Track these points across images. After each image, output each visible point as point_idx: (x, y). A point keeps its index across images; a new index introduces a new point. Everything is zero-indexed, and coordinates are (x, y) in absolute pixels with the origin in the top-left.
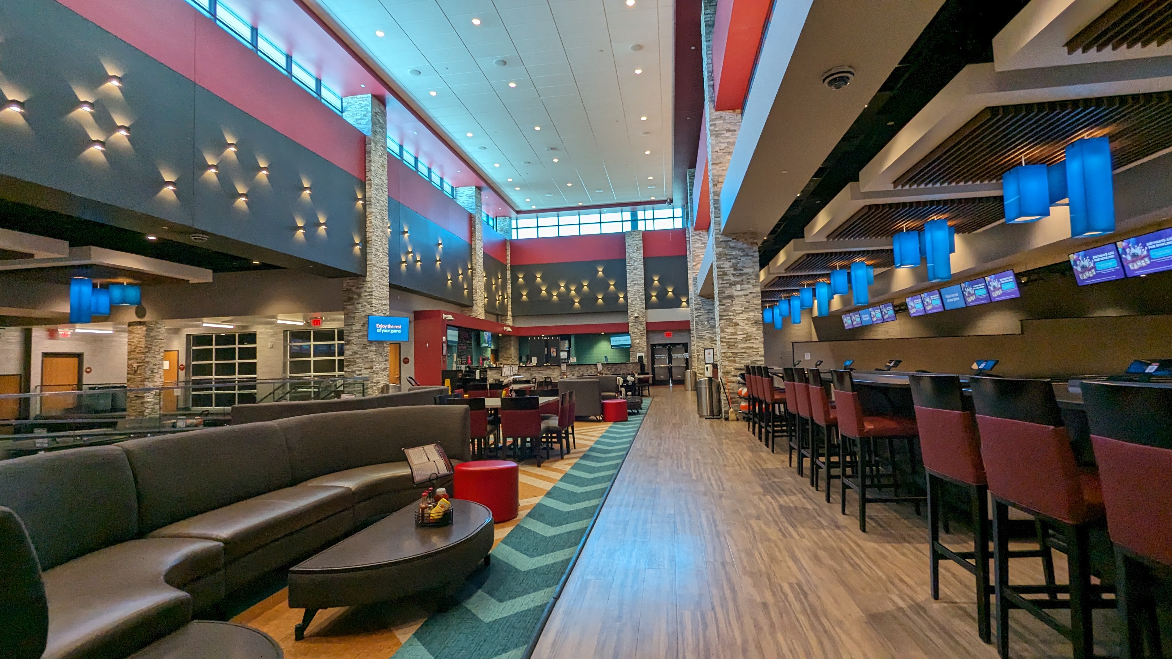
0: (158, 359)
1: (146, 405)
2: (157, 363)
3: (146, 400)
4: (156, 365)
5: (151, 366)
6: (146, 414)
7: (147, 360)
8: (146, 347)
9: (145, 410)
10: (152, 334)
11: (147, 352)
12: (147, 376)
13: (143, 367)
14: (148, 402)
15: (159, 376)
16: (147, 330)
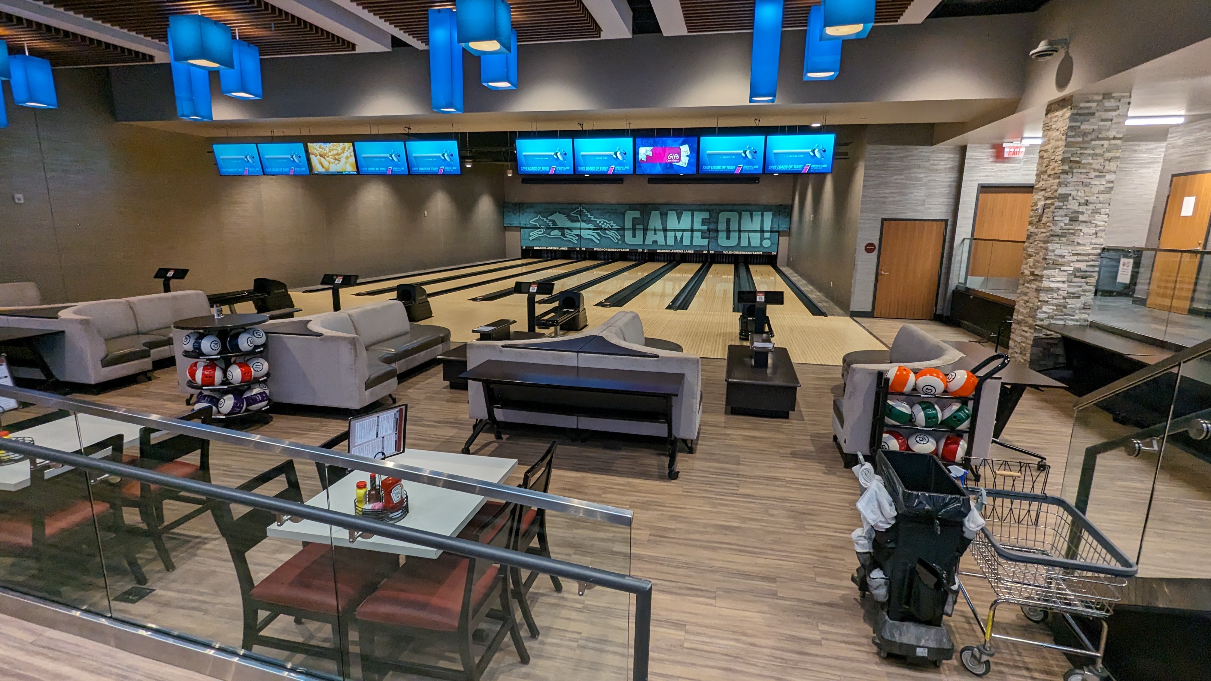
0: (1095, 190)
1: (1043, 297)
2: (1092, 199)
3: (1046, 284)
4: (1087, 203)
5: (1073, 205)
6: (1040, 315)
7: (1062, 191)
8: (1064, 161)
9: (1039, 308)
10: (1085, 127)
11: (1065, 172)
12: (1057, 229)
13: (1053, 207)
14: (1050, 290)
15: (1092, 230)
16: (1072, 118)
